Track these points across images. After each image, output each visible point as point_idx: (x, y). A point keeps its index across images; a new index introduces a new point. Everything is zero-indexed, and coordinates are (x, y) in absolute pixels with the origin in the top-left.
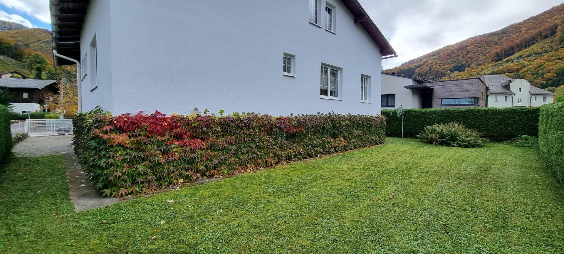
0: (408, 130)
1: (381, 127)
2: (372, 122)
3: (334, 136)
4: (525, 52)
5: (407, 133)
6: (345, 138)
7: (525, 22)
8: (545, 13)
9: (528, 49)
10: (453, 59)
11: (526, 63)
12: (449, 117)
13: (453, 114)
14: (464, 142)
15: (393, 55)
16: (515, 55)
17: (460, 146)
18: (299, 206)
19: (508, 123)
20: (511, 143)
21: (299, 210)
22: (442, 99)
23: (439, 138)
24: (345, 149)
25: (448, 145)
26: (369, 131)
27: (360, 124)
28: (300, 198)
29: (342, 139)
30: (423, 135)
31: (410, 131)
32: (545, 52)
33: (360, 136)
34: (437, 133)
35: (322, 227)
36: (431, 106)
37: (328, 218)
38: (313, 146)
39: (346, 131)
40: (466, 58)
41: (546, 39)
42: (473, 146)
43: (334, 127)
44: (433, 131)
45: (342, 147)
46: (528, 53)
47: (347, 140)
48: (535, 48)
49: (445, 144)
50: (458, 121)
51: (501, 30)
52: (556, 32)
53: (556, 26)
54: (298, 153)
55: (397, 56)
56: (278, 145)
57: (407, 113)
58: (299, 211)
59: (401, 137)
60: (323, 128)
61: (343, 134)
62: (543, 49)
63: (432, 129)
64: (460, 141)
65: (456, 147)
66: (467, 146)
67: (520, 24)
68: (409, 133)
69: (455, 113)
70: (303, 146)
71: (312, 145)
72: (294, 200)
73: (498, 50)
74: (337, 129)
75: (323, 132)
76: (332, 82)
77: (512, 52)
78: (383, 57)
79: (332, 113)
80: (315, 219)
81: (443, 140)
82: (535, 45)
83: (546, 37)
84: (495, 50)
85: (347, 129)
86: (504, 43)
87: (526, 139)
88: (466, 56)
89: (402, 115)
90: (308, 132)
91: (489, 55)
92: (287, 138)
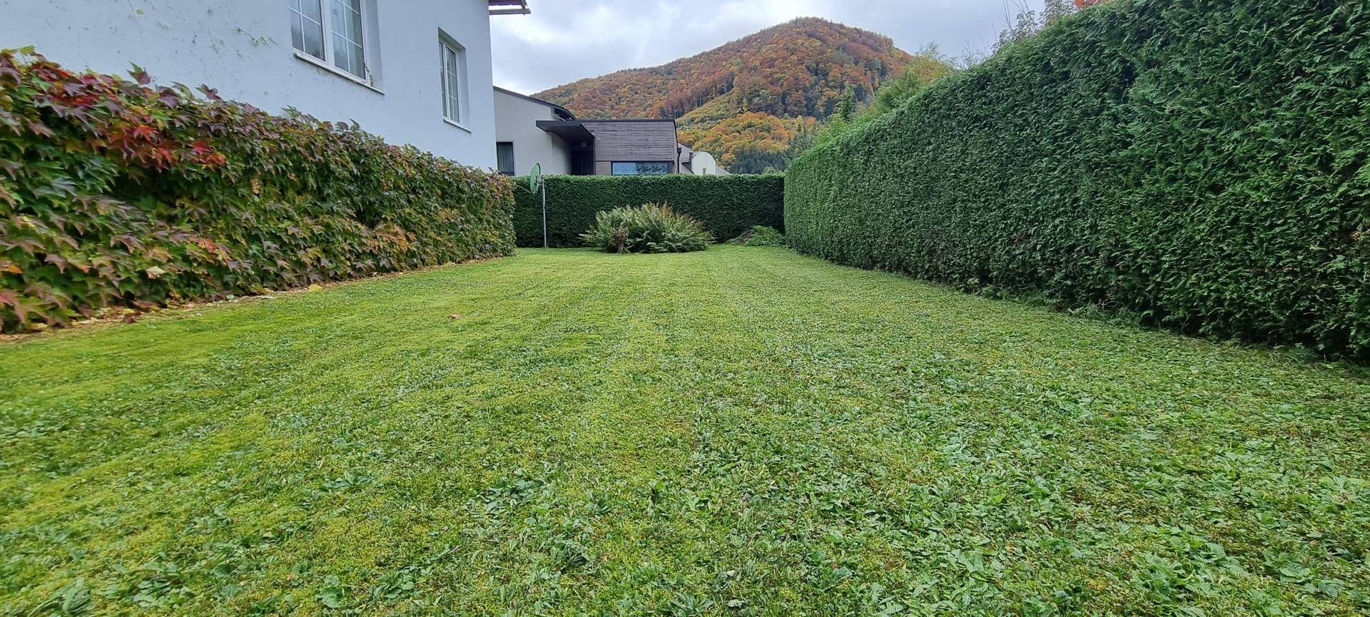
0: (557, 229)
1: (502, 208)
2: (483, 187)
3: (367, 215)
4: (698, 112)
5: (554, 235)
6: (406, 225)
7: (696, 59)
8: (719, 49)
9: (701, 108)
10: (596, 108)
11: (701, 133)
12: (637, 194)
13: (645, 187)
14: (677, 241)
15: (519, 7)
16: (685, 117)
17: (671, 250)
18: (254, 474)
19: (733, 204)
20: (742, 242)
21: (255, 504)
22: (612, 162)
23: (629, 237)
24: (412, 261)
25: (648, 250)
26: (475, 213)
27: (450, 184)
28: (246, 434)
29: (397, 229)
30: (595, 234)
31: (561, 230)
32: (722, 117)
33: (453, 226)
34: (625, 226)
35: (504, 558)
36: (592, 172)
37: (504, 484)
38: (283, 244)
39: (409, 201)
40: (616, 109)
41: (722, 96)
42: (692, 250)
43: (363, 179)
44: (616, 223)
45: (402, 257)
46: (702, 116)
47: (414, 232)
48: (709, 108)
49: (642, 249)
50: (658, 201)
51: (666, 67)
52: (733, 87)
53: (732, 75)
54: (208, 265)
55: (528, 12)
56: (54, 218)
57: (552, 184)
58: (261, 511)
59: (541, 246)
60: (324, 173)
61: (399, 211)
62: (719, 112)
63: (613, 217)
64: (669, 240)
65: (663, 252)
66: (682, 250)
67: (690, 60)
68: (559, 236)
69: (648, 185)
70: (229, 237)
71: (274, 237)
72: (195, 457)
73: (663, 104)
74: (375, 189)
75: (320, 191)
76: (335, 12)
77: (681, 110)
78: (491, 8)
79: (350, 125)
80: (417, 521)
81: (638, 240)
82: (710, 103)
83: (722, 92)
84: (659, 102)
85: (412, 196)
86: (671, 92)
87: (761, 232)
88: (616, 107)
89: (540, 188)
90: (249, 173)
91: (651, 110)
92: (123, 189)
